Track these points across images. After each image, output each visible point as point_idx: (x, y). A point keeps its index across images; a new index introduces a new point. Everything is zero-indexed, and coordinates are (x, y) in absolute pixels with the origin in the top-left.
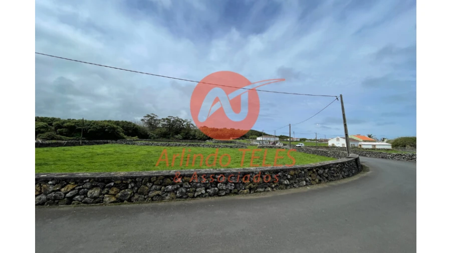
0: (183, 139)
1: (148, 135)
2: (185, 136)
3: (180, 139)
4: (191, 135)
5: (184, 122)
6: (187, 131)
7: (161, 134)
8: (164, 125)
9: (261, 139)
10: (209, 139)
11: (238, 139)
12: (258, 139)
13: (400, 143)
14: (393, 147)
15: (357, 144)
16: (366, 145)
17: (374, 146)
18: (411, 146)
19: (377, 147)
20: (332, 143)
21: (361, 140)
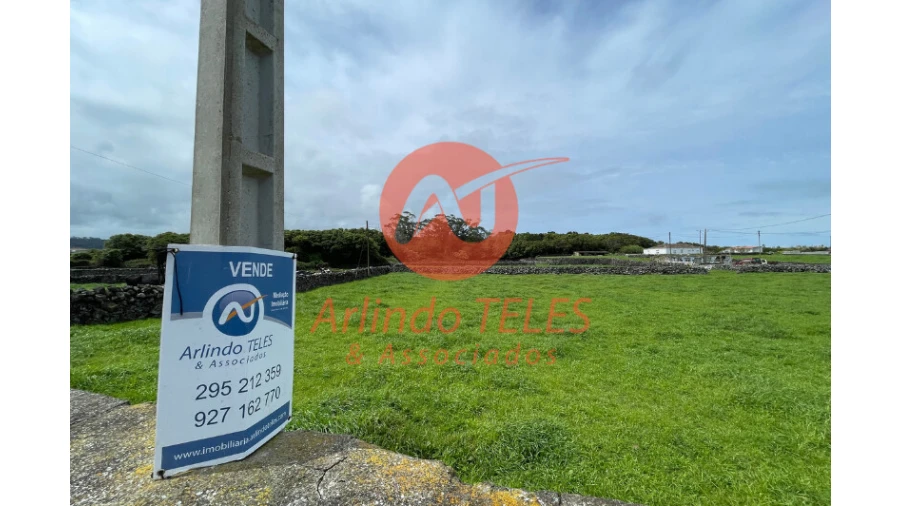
9: (663, 251)
10: (527, 256)
11: (593, 254)
12: (646, 252)
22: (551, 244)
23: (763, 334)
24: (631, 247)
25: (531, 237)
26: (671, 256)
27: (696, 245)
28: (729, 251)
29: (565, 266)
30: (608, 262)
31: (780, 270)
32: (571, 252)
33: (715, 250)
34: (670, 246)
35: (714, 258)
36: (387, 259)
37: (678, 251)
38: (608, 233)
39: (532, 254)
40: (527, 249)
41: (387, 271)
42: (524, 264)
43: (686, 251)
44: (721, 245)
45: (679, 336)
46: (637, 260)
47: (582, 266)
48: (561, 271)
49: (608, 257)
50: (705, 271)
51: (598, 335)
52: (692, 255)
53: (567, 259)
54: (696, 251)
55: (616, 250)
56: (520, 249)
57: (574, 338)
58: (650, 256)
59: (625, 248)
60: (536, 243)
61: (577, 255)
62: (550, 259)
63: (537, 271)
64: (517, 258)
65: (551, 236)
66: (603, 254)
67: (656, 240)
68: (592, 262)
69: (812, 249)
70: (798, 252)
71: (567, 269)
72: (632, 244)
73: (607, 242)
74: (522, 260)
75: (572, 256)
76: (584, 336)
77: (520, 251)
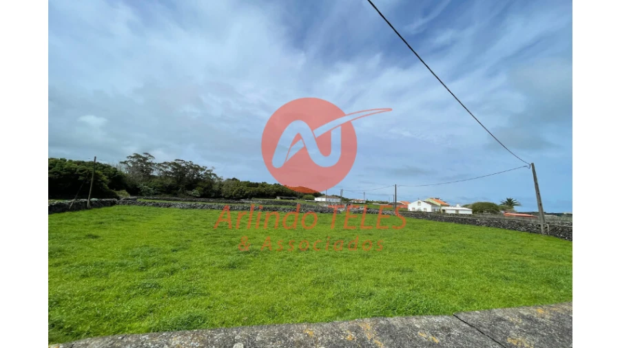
0: (201, 197)
1: (139, 189)
2: (202, 193)
3: (197, 197)
4: (213, 191)
5: (202, 170)
6: (206, 185)
7: (162, 187)
8: (167, 172)
9: (324, 200)
10: (245, 198)
11: (288, 199)
12: (317, 199)
13: (478, 208)
14: (473, 212)
15: (439, 208)
16: (450, 210)
17: (457, 211)
18: (488, 212)
19: (460, 212)
20: (412, 207)
21: (439, 205)
22: (263, 190)
24: (309, 196)
25: (250, 185)
26: (326, 203)
27: (339, 197)
28: (353, 201)
29: (267, 206)
30: (295, 204)
31: (369, 212)
32: (274, 197)
33: (346, 201)
34: (327, 197)
35: (345, 205)
36: (117, 192)
37: (331, 200)
39: (249, 196)
40: (247, 192)
41: (113, 204)
42: (243, 203)
43: (335, 200)
44: (349, 198)
46: (310, 204)
47: (278, 206)
48: (264, 209)
49: (295, 201)
50: (340, 212)
51: (266, 252)
52: (336, 202)
53: (271, 201)
54: (339, 200)
55: (301, 197)
56: (242, 192)
57: (249, 255)
58: (317, 202)
59: (306, 196)
60: (253, 189)
61: (278, 198)
62: (261, 200)
63: (248, 209)
64: (238, 199)
65: (264, 185)
66: (293, 199)
67: (322, 193)
68: (286, 204)
69: (383, 203)
70: (378, 204)
71: (268, 208)
72: (310, 194)
75: (275, 200)
76: (256, 253)
77: (241, 194)
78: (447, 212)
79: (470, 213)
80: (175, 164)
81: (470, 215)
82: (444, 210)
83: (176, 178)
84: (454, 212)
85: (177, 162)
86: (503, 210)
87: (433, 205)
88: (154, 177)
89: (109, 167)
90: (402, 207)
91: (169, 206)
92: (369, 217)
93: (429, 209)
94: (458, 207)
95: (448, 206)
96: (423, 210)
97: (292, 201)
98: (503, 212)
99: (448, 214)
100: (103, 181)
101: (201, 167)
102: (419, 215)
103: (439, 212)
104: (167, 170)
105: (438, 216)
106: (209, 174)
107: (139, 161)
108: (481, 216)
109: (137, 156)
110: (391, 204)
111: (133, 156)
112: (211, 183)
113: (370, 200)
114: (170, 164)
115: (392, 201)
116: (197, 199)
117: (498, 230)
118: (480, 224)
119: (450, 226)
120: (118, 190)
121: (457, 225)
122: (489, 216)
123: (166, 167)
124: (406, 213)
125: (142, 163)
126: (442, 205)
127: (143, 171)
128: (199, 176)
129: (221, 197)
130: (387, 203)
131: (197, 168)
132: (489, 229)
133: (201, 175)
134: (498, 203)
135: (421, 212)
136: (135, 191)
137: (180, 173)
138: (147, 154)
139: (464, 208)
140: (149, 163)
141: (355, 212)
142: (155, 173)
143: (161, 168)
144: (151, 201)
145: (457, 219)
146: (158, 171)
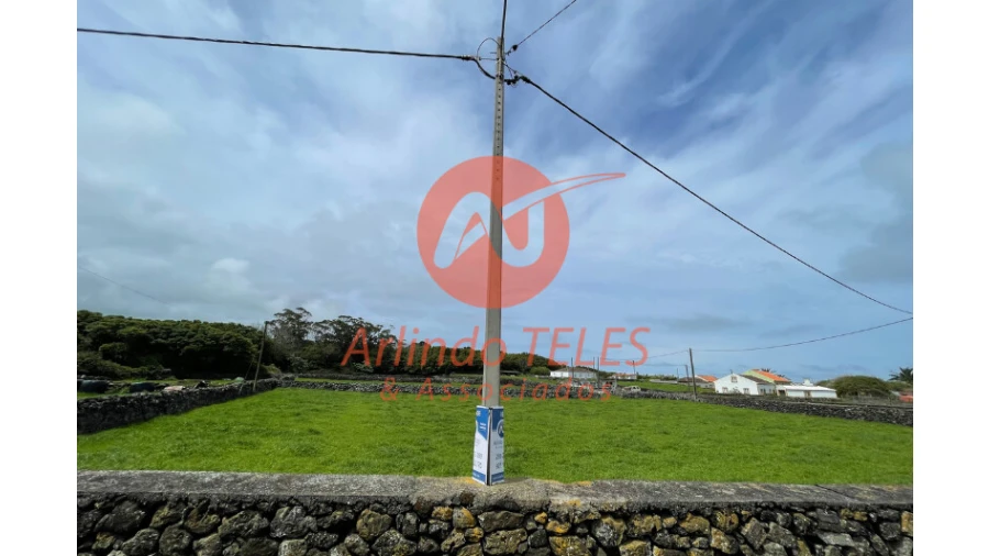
0: (374, 373)
1: (289, 362)
3: (369, 373)
5: (377, 330)
7: (320, 358)
8: (327, 335)
9: (566, 374)
10: (441, 372)
12: (553, 374)
13: (847, 387)
14: (839, 394)
15: (772, 388)
16: (794, 391)
17: (808, 392)
18: (867, 393)
19: (813, 395)
20: (722, 386)
21: (771, 381)
23: (638, 449)
24: (540, 369)
26: (573, 380)
27: (592, 370)
28: (615, 377)
30: (520, 383)
31: (648, 396)
33: (603, 376)
34: (572, 370)
35: (604, 384)
37: (578, 375)
38: (520, 352)
39: (448, 370)
42: (438, 382)
43: (584, 376)
44: (609, 371)
45: (590, 453)
46: (545, 382)
49: (520, 378)
52: (589, 380)
54: (591, 375)
55: (528, 371)
56: (433, 363)
58: (556, 379)
59: (535, 369)
64: (430, 374)
66: (516, 374)
69: (667, 379)
70: (659, 381)
72: (541, 365)
73: (518, 361)
74: (437, 378)
77: (433, 367)
78: (790, 394)
79: (834, 396)
80: (339, 322)
81: (833, 400)
82: (782, 392)
83: (339, 344)
84: (802, 395)
85: (342, 319)
86: (898, 390)
87: (760, 382)
88: (310, 343)
89: (254, 330)
90: (703, 386)
91: (346, 388)
92: (650, 404)
93: (754, 390)
94: (808, 386)
95: (788, 383)
96: (743, 392)
97: (513, 377)
98: (897, 393)
99: (791, 399)
100: (253, 352)
101: (375, 325)
102: (736, 400)
103: (774, 395)
104: (327, 331)
105: (771, 403)
106: (386, 336)
107: (290, 319)
108: (855, 402)
109: (289, 312)
110: (682, 381)
111: (283, 312)
112: (389, 351)
113: (642, 374)
114: (332, 323)
115: (682, 375)
116: (369, 377)
117: (888, 426)
118: (853, 416)
119: (799, 420)
120: (267, 364)
121: (812, 418)
122: (870, 401)
123: (326, 328)
124: (713, 398)
125: (294, 322)
126: (777, 383)
127: (294, 334)
128: (371, 339)
129: (404, 372)
130: (675, 379)
131: (370, 328)
132: (873, 425)
133: (375, 339)
134: (885, 377)
135: (740, 394)
136: (285, 365)
137: (345, 335)
138: (301, 309)
139: (819, 388)
140: (303, 323)
141: (625, 396)
142: (311, 337)
143: (320, 329)
144: (322, 381)
145: (809, 408)
146: (314, 334)
